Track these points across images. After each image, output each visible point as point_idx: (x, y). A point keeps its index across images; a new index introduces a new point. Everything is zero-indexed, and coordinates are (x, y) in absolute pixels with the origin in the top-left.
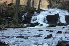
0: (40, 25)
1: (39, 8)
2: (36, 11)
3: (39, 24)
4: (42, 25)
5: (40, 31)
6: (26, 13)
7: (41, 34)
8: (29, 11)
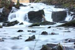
0: (20, 24)
1: (18, 2)
2: (14, 6)
3: (19, 22)
4: (22, 24)
5: (19, 31)
6: (2, 9)
7: (21, 36)
8: (6, 5)
